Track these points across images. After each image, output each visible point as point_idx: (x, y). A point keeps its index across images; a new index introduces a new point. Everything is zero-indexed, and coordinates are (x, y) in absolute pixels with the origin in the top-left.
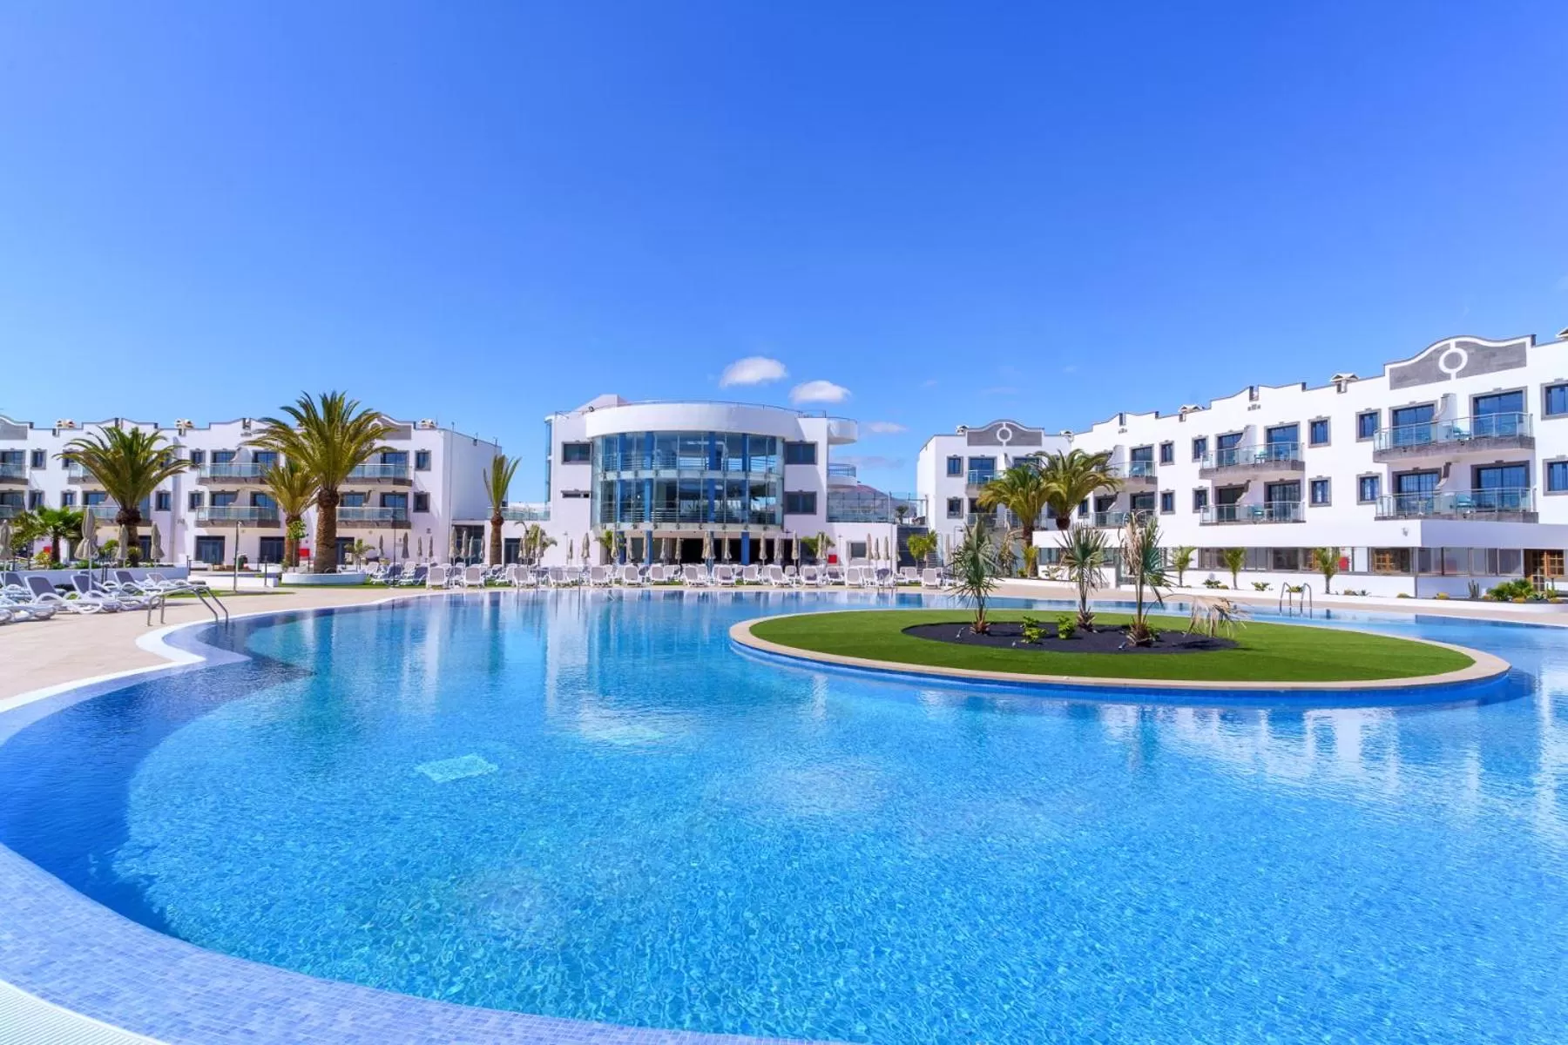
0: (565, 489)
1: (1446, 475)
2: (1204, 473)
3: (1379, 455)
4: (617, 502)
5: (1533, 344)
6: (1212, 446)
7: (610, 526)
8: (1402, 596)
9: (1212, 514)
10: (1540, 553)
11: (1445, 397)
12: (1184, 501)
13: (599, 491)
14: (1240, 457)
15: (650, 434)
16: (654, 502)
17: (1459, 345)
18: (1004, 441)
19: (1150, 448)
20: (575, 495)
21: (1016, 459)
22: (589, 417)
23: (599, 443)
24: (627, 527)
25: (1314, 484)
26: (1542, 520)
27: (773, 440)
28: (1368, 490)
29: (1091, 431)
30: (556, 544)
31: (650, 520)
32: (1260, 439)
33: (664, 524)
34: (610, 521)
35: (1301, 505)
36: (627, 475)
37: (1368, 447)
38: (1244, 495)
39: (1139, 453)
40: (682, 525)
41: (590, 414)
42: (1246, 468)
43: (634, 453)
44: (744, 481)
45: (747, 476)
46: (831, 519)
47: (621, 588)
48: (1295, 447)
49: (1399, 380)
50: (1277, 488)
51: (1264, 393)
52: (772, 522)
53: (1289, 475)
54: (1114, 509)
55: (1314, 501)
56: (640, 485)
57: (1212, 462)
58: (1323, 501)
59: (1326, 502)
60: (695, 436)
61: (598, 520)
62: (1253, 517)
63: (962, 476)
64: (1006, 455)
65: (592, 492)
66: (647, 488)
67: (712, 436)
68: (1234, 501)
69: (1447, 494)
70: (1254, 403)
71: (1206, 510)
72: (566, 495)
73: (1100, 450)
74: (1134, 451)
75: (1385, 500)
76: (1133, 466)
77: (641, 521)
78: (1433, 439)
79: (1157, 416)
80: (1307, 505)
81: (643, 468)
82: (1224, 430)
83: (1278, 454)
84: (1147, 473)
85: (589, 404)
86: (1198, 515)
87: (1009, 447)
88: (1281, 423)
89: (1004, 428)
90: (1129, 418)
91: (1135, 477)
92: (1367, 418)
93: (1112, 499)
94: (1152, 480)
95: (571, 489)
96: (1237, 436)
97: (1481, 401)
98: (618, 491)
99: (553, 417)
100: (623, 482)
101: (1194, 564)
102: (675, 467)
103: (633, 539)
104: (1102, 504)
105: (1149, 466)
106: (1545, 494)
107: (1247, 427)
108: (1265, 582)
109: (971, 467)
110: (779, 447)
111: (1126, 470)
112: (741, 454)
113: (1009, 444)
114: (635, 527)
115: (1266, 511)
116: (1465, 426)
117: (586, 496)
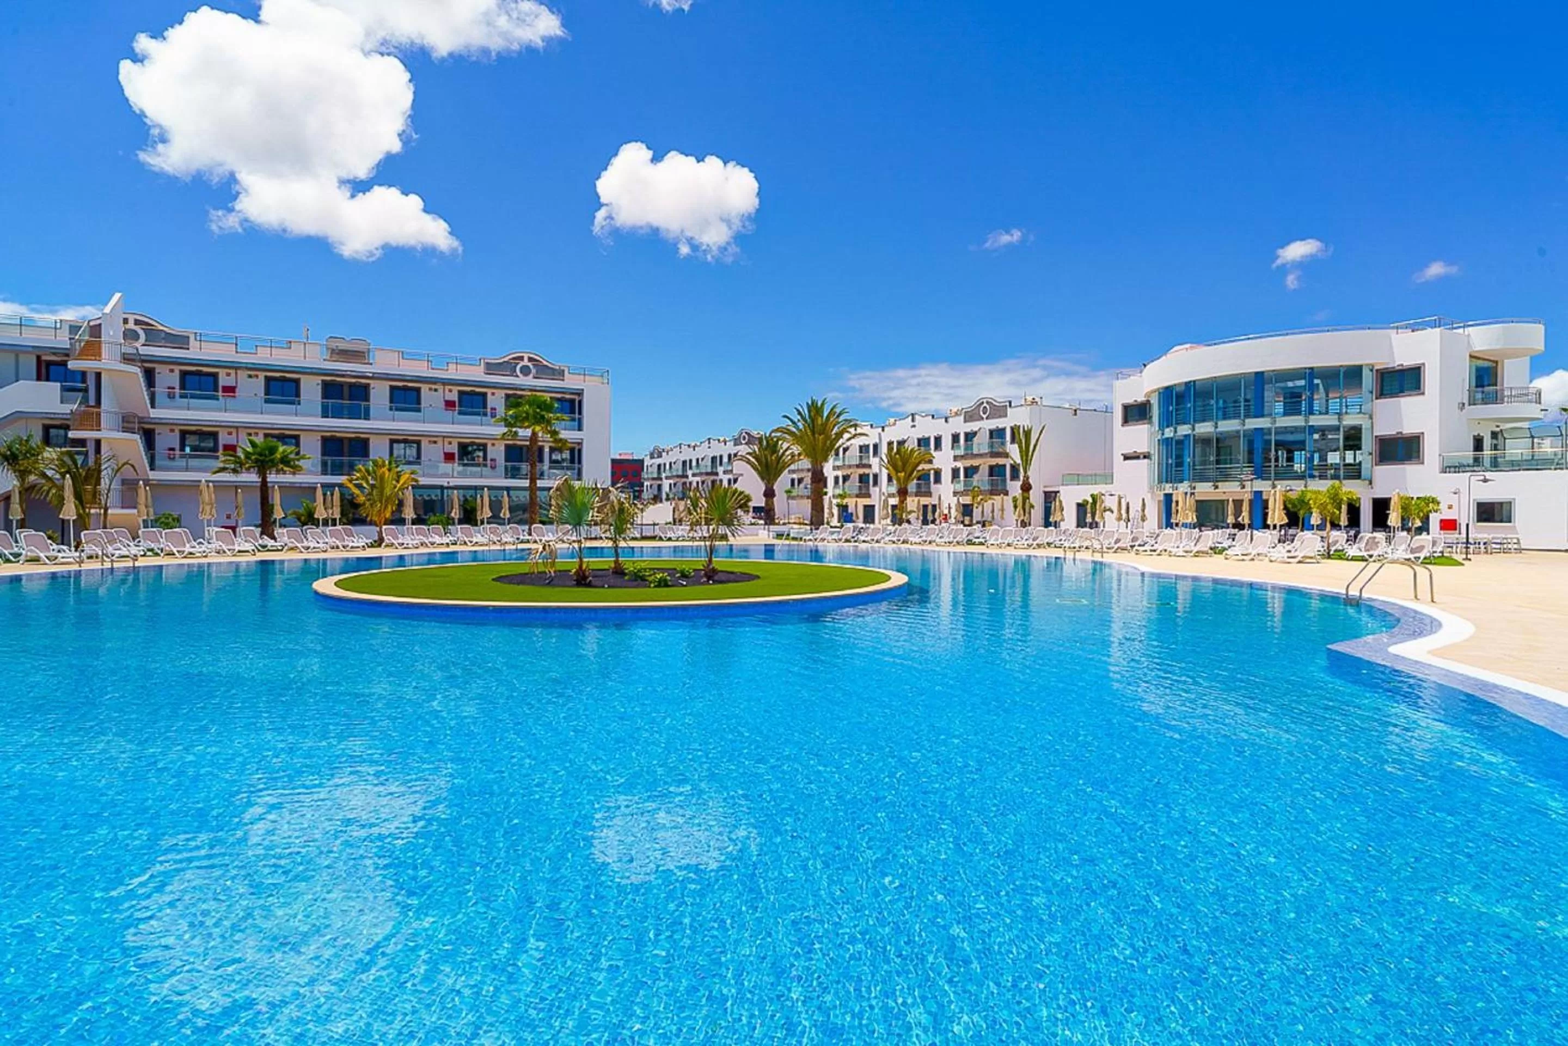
0: (1125, 452)
13: (1156, 451)
20: (1136, 457)
52: (1358, 476)
65: (1150, 453)
72: (1126, 458)
95: (1129, 451)
117: (1145, 457)
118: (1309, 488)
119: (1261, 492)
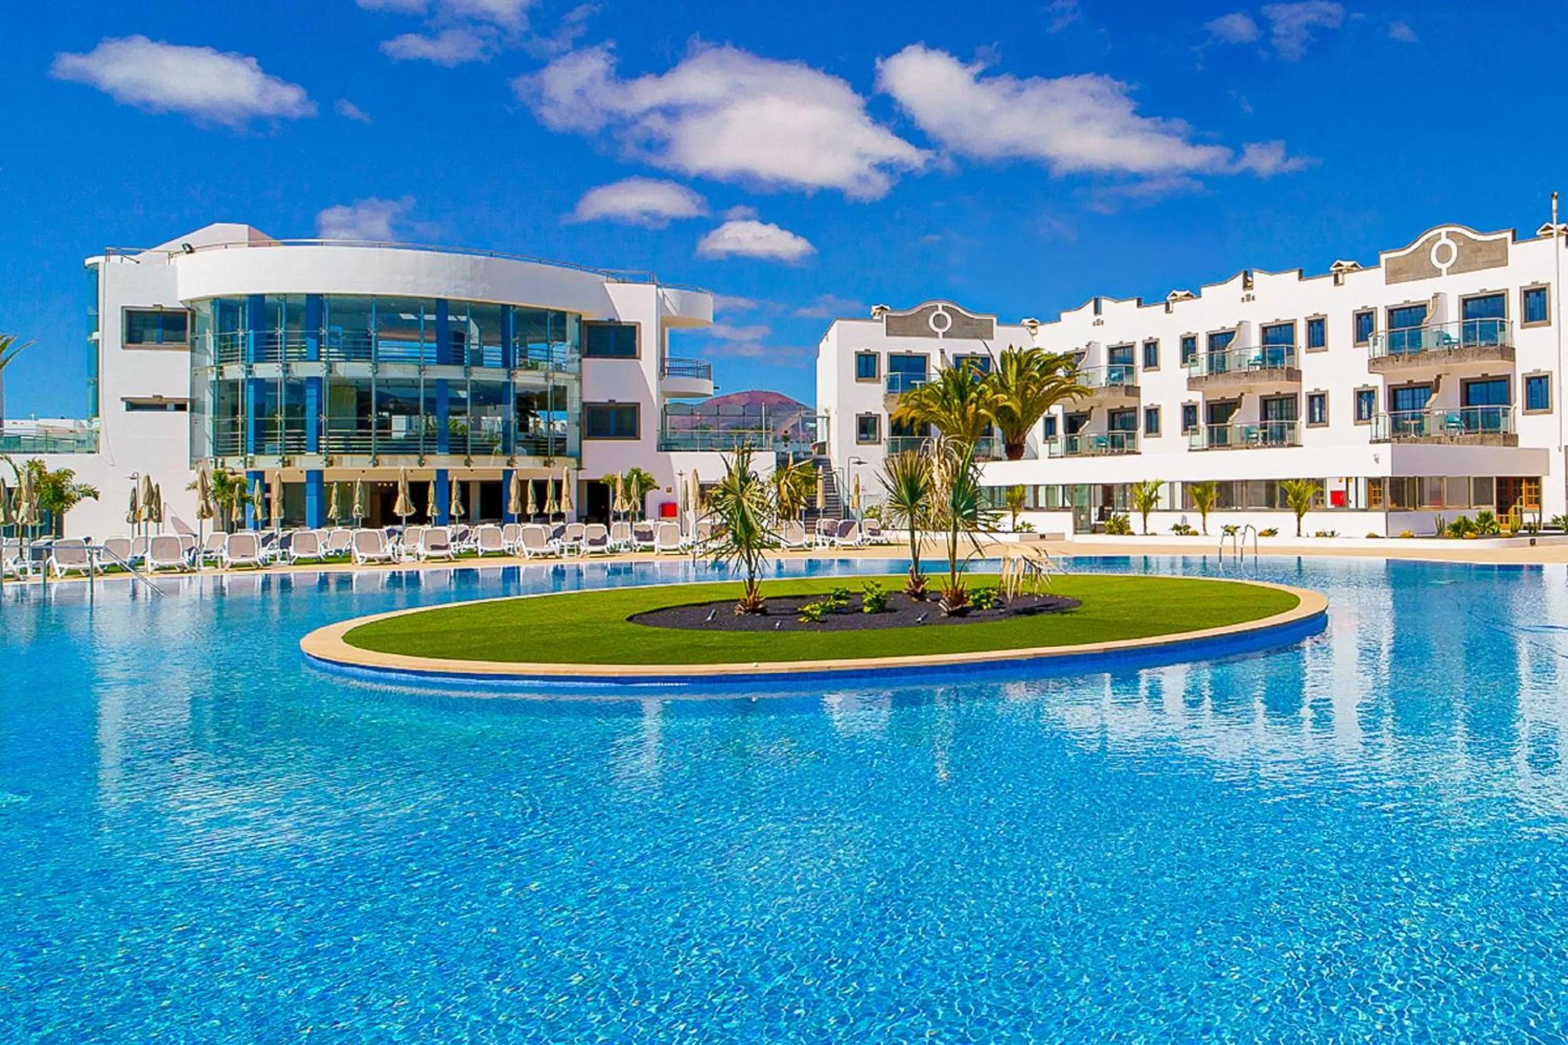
1: (1436, 391)
2: (1193, 382)
3: (1375, 364)
4: (247, 417)
5: (1514, 240)
6: (1202, 346)
7: (234, 463)
8: (1371, 536)
9: (1202, 438)
10: (1518, 481)
11: (1436, 296)
12: (1171, 420)
13: (208, 399)
14: (1231, 364)
15: (315, 301)
16: (324, 418)
17: (1449, 235)
18: (940, 331)
19: (1131, 347)
20: (158, 405)
21: (958, 359)
22: (183, 260)
23: (207, 310)
24: (268, 463)
25: (1311, 398)
26: (1522, 443)
27: (560, 318)
28: (1365, 407)
29: (1058, 319)
30: (96, 498)
31: (318, 450)
32: (1255, 339)
33: (346, 458)
34: (234, 453)
35: (1297, 426)
36: (267, 371)
37: (1364, 353)
38: (1237, 411)
39: (1118, 353)
40: (384, 458)
41: (184, 258)
42: (1237, 376)
43: (280, 331)
44: (506, 385)
45: (510, 376)
46: (666, 446)
47: (219, 571)
48: (1291, 352)
49: (1394, 276)
50: (1274, 404)
51: (1259, 278)
53: (1285, 387)
54: (1088, 431)
55: (1311, 420)
56: (297, 389)
57: (1201, 368)
58: (1321, 420)
59: (1323, 422)
60: (412, 304)
61: (209, 450)
62: (1247, 442)
63: (879, 381)
64: (942, 352)
65: (192, 401)
66: (311, 393)
67: (442, 306)
68: (1225, 420)
69: (1437, 413)
70: (1248, 292)
71: (1196, 431)
72: (133, 405)
73: (1070, 348)
74: (1112, 351)
75: (1381, 420)
76: (1111, 371)
77: (300, 452)
78: (1424, 347)
79: (1139, 305)
80: (1304, 425)
81: (302, 358)
82: (1216, 328)
83: (1274, 361)
84: (1127, 382)
85: (186, 239)
86: (1187, 438)
87: (949, 341)
88: (1277, 320)
89: (940, 311)
90: (1106, 304)
91: (1112, 385)
92: (1364, 318)
93: (1086, 416)
94: (1133, 391)
95: (144, 393)
96: (1228, 336)
97: (1469, 303)
98: (249, 399)
99: (100, 259)
100: (262, 386)
101: (1163, 503)
102: (368, 358)
103: (284, 485)
104: (1074, 423)
105: (1130, 371)
106: (1524, 414)
107: (1240, 323)
108: (1235, 525)
109: (892, 368)
110: (572, 328)
111: (1102, 377)
112: (499, 338)
113: (945, 335)
114: (287, 464)
115: (1260, 433)
116: (1454, 332)
117: (181, 407)
118: (516, 467)
119: (446, 471)
